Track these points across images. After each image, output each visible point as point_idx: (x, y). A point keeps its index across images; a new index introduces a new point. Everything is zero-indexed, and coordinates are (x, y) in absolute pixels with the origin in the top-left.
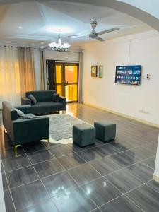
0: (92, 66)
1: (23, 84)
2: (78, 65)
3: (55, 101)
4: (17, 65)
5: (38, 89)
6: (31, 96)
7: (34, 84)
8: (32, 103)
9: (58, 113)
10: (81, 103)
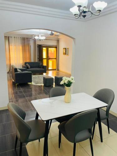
0: (64, 48)
1: (24, 58)
2: (56, 47)
3: (40, 68)
4: (21, 48)
5: (32, 61)
6: (27, 64)
7: (30, 58)
8: (28, 68)
9: (42, 74)
10: (58, 70)
